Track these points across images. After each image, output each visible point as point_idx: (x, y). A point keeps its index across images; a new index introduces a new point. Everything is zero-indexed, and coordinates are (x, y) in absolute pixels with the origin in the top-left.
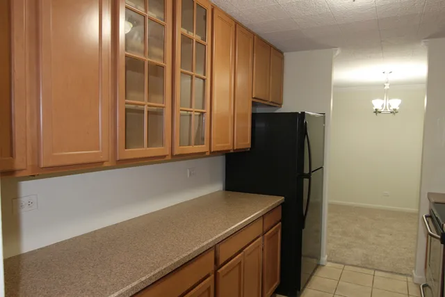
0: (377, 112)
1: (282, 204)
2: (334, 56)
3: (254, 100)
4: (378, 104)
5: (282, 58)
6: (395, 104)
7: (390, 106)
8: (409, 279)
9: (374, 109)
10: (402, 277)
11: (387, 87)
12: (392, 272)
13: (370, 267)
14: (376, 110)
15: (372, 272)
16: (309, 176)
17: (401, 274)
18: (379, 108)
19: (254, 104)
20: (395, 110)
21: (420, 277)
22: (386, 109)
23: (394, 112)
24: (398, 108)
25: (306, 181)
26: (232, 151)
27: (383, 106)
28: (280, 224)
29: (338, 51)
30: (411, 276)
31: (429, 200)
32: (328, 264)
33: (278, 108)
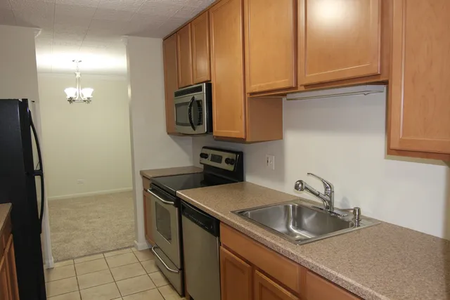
0: (71, 100)
2: (37, 36)
4: (70, 92)
6: (87, 93)
7: (83, 96)
8: (133, 249)
9: (68, 97)
10: (128, 250)
11: (78, 75)
12: (118, 249)
14: (71, 98)
15: (102, 255)
16: (40, 173)
17: (126, 248)
18: (73, 96)
20: (88, 98)
22: (80, 97)
23: (88, 101)
24: (90, 96)
27: (76, 94)
28: (11, 236)
29: (40, 32)
30: (133, 246)
31: (144, 177)
32: (57, 266)
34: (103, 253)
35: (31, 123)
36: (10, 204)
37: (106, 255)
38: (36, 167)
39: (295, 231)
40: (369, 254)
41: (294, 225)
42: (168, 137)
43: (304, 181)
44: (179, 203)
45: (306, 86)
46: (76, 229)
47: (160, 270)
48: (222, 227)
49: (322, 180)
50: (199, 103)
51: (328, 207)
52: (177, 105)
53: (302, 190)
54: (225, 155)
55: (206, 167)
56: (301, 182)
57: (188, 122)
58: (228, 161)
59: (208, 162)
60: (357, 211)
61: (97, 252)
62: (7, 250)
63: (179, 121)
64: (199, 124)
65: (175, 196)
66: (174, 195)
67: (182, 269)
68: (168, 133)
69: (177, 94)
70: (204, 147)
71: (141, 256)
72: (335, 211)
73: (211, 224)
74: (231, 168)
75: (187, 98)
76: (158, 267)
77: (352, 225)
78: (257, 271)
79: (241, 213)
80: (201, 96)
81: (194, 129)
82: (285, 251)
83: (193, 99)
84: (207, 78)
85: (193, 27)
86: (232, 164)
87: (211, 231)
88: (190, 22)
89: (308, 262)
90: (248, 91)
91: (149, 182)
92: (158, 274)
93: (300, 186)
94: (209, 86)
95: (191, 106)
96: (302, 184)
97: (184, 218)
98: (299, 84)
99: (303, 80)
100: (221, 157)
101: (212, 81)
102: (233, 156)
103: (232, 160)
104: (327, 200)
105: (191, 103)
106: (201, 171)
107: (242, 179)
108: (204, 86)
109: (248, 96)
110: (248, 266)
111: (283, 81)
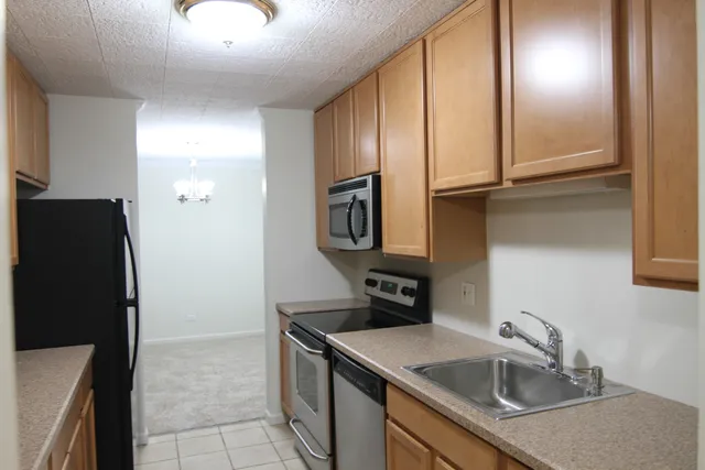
0: (182, 199)
3: (21, 178)
4: (181, 188)
5: (46, 104)
6: (205, 188)
7: (199, 191)
8: (264, 422)
9: (179, 194)
10: (255, 423)
11: (194, 164)
12: (241, 422)
13: (212, 424)
14: (183, 196)
15: (216, 430)
16: (135, 303)
17: (252, 420)
18: (185, 193)
20: (207, 196)
21: (274, 416)
22: (194, 195)
23: (207, 200)
24: (210, 194)
27: (190, 191)
28: (91, 392)
29: (144, 106)
30: (264, 418)
31: (280, 312)
32: (152, 441)
33: (42, 190)
34: (219, 425)
35: (126, 233)
36: (92, 346)
37: (223, 429)
38: (130, 294)
39: (503, 401)
40: (607, 436)
42: (321, 256)
43: (514, 322)
44: (329, 352)
45: (515, 181)
46: (182, 388)
47: (301, 456)
48: (390, 391)
49: (544, 323)
50: (363, 204)
51: (552, 366)
52: (332, 207)
53: (510, 337)
54: (402, 283)
55: (375, 300)
56: (509, 324)
57: (347, 231)
58: (405, 291)
59: (377, 292)
60: (598, 373)
61: (210, 424)
62: (85, 411)
63: (334, 231)
64: (362, 236)
65: (325, 342)
66: (323, 340)
67: (333, 455)
68: (319, 248)
69: (333, 191)
70: (371, 270)
71: (275, 434)
72: (565, 372)
73: (375, 386)
74: (409, 301)
75: (347, 197)
76: (298, 451)
77: (589, 393)
78: (438, 459)
79: (419, 370)
80: (365, 194)
81: (356, 243)
82: (478, 427)
83: (354, 198)
84: (375, 169)
85: (356, 95)
86: (411, 296)
87: (373, 396)
88: (352, 87)
89: (510, 445)
90: (431, 188)
91: (289, 321)
92: (298, 463)
93: (508, 331)
94: (377, 180)
95: (350, 209)
96: (511, 328)
97: (337, 376)
98: (504, 178)
99: (511, 172)
100: (395, 286)
101: (382, 174)
102: (413, 284)
103: (412, 290)
104: (552, 355)
105: (352, 204)
106: (367, 305)
107: (427, 319)
108: (370, 179)
109: (432, 194)
110: (426, 450)
111: (481, 174)
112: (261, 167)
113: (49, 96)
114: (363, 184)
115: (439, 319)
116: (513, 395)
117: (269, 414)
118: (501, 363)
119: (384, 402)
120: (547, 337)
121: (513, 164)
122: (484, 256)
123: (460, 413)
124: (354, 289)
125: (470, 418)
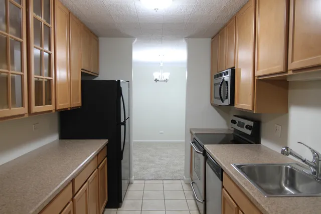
0: (156, 80)
1: (107, 145)
2: (134, 43)
3: (83, 71)
4: (156, 75)
5: (98, 41)
6: (166, 76)
7: (163, 77)
8: (182, 181)
9: (155, 78)
11: (161, 65)
12: (173, 179)
15: (162, 181)
16: (124, 124)
17: (178, 180)
18: (158, 79)
19: (83, 74)
20: (166, 79)
21: (188, 179)
23: (166, 81)
24: (168, 78)
25: (122, 127)
26: (69, 109)
27: (160, 77)
28: (106, 158)
29: (136, 40)
31: (191, 133)
32: (135, 182)
33: (96, 77)
36: (107, 140)
37: (165, 182)
39: (287, 189)
41: (286, 183)
42: (213, 108)
44: (205, 153)
45: (294, 71)
48: (224, 175)
49: (310, 148)
50: (227, 82)
51: (314, 173)
52: (215, 85)
53: (287, 155)
54: (247, 123)
55: (235, 130)
56: (287, 148)
57: (219, 97)
58: (248, 127)
59: (236, 126)
61: (160, 178)
63: (216, 96)
64: (227, 98)
66: (203, 147)
67: (205, 201)
68: (211, 104)
69: (216, 77)
70: (235, 116)
71: (186, 187)
73: (220, 172)
74: (249, 132)
75: (220, 80)
78: (240, 211)
80: (227, 78)
81: (223, 102)
83: (223, 80)
84: (233, 66)
85: (227, 29)
86: (250, 130)
88: (226, 25)
90: (256, 75)
91: (193, 137)
92: (193, 202)
93: (286, 152)
94: (233, 71)
95: (221, 85)
96: (288, 150)
98: (288, 69)
99: (292, 66)
100: (244, 124)
101: (236, 68)
102: (251, 124)
103: (251, 126)
104: (314, 167)
105: (222, 83)
106: (232, 132)
107: (258, 142)
108: (230, 71)
109: (256, 78)
110: (236, 206)
111: (278, 67)
112: (185, 66)
113: (100, 38)
114: (226, 73)
115: (263, 143)
116: (292, 186)
117: (185, 178)
118: (287, 168)
119: (222, 180)
120: (312, 157)
121: (292, 62)
122: (287, 111)
123: (248, 190)
124: (228, 124)
125: (251, 194)
